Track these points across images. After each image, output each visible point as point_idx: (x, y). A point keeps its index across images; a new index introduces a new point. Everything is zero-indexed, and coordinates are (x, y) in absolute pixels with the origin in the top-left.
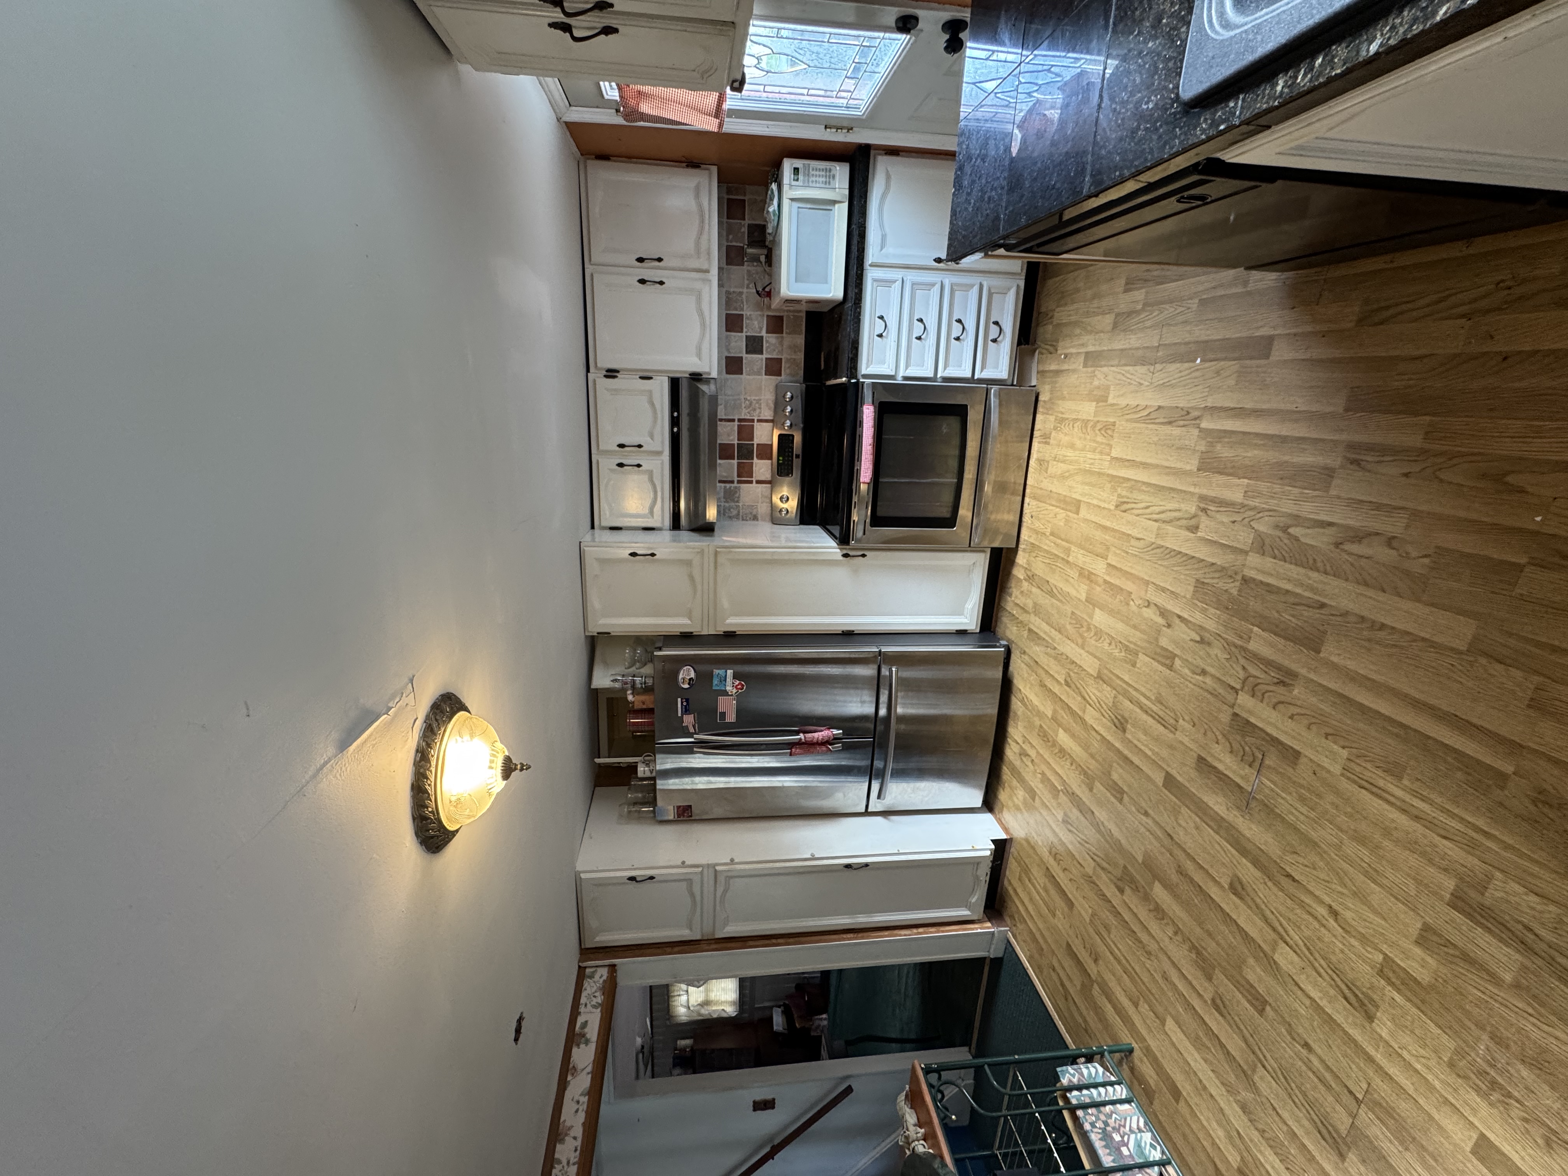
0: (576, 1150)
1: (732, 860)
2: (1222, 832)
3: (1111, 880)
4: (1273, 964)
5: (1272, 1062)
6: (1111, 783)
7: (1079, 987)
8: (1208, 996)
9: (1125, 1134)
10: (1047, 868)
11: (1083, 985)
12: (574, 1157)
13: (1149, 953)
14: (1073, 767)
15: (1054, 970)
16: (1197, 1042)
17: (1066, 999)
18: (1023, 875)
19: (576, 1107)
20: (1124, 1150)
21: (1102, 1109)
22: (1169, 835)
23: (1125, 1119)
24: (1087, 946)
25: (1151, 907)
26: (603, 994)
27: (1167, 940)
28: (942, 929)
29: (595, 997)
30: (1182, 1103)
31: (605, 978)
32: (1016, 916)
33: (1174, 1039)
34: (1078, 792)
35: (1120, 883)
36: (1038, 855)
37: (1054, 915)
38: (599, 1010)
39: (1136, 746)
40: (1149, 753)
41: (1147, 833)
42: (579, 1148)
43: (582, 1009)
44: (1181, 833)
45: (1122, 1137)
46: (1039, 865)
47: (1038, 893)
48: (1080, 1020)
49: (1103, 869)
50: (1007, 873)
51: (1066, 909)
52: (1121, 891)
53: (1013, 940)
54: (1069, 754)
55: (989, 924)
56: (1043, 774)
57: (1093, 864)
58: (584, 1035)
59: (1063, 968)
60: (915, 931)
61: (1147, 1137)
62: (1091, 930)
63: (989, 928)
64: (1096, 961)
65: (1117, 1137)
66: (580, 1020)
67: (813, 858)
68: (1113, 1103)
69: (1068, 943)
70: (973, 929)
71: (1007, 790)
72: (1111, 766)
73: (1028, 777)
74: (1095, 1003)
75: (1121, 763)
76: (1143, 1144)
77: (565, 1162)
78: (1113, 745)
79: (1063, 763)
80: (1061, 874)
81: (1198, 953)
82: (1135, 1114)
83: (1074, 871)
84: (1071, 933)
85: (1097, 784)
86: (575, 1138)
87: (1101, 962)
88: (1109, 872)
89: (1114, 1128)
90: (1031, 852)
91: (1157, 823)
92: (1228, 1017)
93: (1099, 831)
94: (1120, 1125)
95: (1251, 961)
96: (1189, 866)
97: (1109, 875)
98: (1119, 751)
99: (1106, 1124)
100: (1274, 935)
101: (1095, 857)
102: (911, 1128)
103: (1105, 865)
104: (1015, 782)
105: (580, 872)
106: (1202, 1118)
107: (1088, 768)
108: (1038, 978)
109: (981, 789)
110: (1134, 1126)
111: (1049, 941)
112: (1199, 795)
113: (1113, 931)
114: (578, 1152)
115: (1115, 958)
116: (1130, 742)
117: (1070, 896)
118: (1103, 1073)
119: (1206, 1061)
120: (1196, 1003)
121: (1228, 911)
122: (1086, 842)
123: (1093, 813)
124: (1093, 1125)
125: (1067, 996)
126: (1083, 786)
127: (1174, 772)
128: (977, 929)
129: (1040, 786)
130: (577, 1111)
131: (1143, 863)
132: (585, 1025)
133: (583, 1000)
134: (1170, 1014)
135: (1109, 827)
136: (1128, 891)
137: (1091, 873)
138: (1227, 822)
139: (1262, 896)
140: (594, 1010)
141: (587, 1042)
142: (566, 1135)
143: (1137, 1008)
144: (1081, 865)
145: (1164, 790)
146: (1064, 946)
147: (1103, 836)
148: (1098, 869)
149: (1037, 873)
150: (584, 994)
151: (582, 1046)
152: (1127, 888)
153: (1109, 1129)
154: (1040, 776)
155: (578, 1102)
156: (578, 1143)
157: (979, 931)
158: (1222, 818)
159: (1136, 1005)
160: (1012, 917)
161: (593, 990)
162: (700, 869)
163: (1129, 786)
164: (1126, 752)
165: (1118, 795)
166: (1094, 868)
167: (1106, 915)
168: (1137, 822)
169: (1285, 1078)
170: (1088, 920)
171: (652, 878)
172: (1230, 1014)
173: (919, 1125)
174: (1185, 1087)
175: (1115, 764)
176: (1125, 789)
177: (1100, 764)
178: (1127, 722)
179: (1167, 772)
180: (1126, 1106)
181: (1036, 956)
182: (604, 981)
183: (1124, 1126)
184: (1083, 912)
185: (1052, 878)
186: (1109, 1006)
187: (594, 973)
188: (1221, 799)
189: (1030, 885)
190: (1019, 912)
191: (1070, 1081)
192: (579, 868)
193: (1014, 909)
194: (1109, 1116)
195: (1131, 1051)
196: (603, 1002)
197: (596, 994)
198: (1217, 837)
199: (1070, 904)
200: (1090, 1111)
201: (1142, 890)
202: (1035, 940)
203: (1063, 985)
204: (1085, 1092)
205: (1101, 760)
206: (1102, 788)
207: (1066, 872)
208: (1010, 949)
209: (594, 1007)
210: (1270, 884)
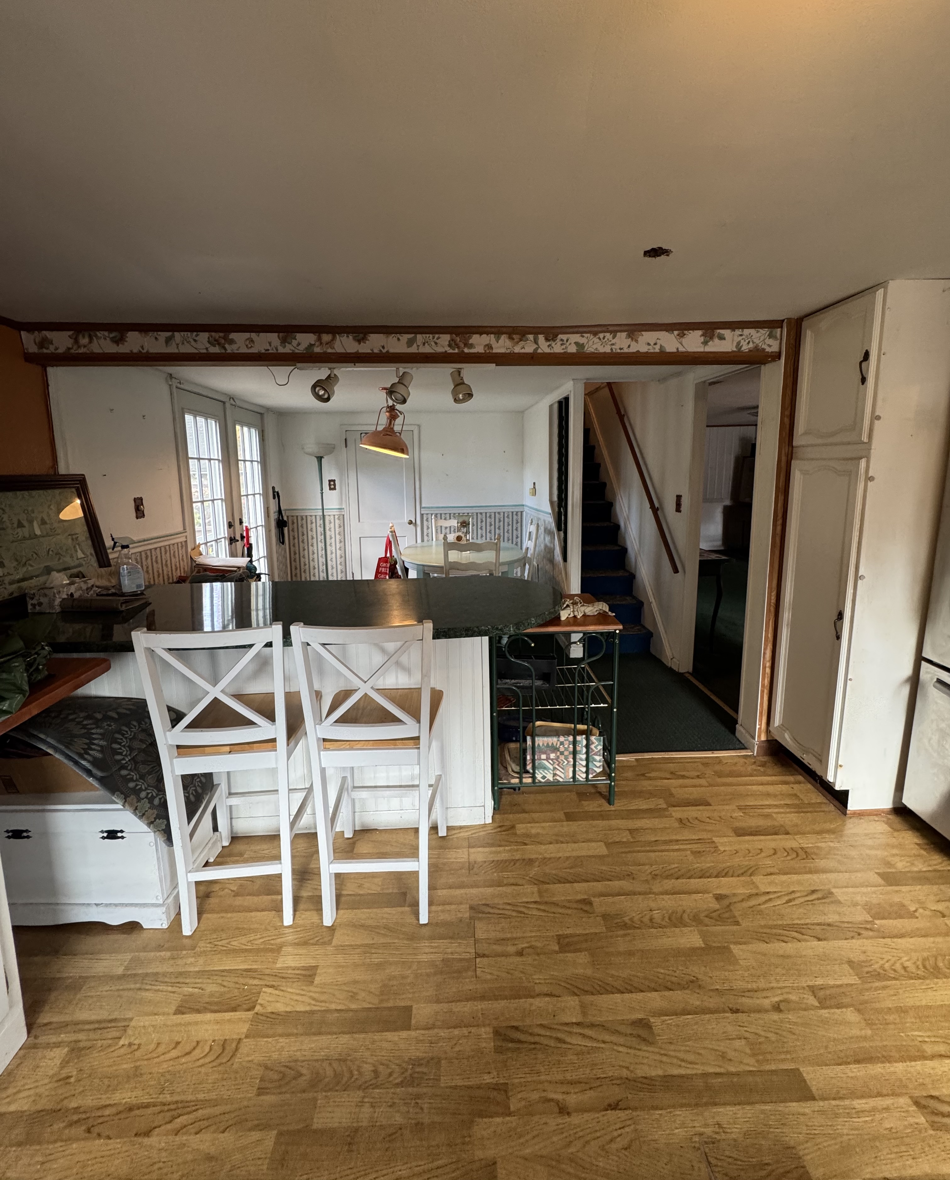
0: (621, 349)
1: (872, 479)
2: (699, 1083)
3: (734, 895)
4: (576, 990)
5: (535, 912)
6: (846, 1000)
7: (673, 790)
8: (596, 901)
9: (554, 763)
10: (787, 833)
11: (671, 795)
12: (616, 349)
13: (655, 876)
14: (898, 966)
15: (698, 777)
16: (578, 861)
17: (672, 773)
18: (797, 802)
19: (652, 344)
20: (544, 757)
21: (571, 756)
22: (737, 1011)
23: (563, 769)
24: (696, 822)
25: (685, 916)
26: (750, 351)
27: (653, 905)
28: (766, 692)
29: (749, 343)
30: (563, 817)
31: (768, 349)
32: (762, 769)
33: (593, 844)
34: (856, 943)
35: (726, 902)
36: (809, 833)
37: (740, 808)
38: (735, 349)
39: (879, 1095)
40: (858, 1104)
41: (755, 986)
42: (622, 351)
43: (738, 332)
44: (730, 1028)
45: (552, 760)
46: (796, 825)
47: (769, 806)
48: (653, 774)
49: (750, 896)
50: (809, 786)
51: (738, 824)
52: (719, 898)
53: (743, 753)
54: (924, 978)
55: (763, 738)
56: (912, 915)
57: (763, 889)
58: (711, 338)
59: (695, 786)
60: (768, 664)
61: (550, 777)
62: (704, 836)
63: (759, 736)
64: (681, 820)
65: (552, 756)
66: (726, 333)
67: (857, 578)
68: (574, 766)
69: (710, 805)
70: (761, 721)
71: (916, 850)
72: (870, 1024)
73: (921, 891)
74: (655, 796)
75: (866, 1044)
76: (546, 771)
77: (613, 341)
78: (902, 1060)
79: (914, 956)
80: (773, 845)
81: (625, 926)
82: (565, 777)
83: (768, 862)
84: (716, 814)
85: (854, 980)
86: (629, 346)
87: (677, 825)
88: (743, 900)
89: (558, 757)
90: (817, 827)
91: (759, 1010)
92: (575, 906)
93: (792, 927)
94: (560, 763)
95: (589, 972)
96: (694, 1000)
97: (740, 898)
98: (887, 1059)
99: (562, 753)
100: (590, 1019)
101: (767, 897)
102: (583, 609)
103: (753, 902)
104: (920, 866)
105: (886, 288)
106: (548, 824)
107: (885, 988)
108: (701, 758)
109: (935, 815)
110: (558, 772)
111: (722, 788)
112: (758, 1107)
113: (691, 858)
114: (619, 351)
115: (671, 841)
116: (894, 1094)
117: (747, 838)
118: (595, 771)
119: (568, 858)
120: (599, 886)
121: (634, 995)
122: (789, 901)
123: (819, 940)
124: (562, 743)
125: (674, 775)
126: (862, 958)
127: (807, 1107)
128: (760, 725)
129: (897, 899)
130: (649, 344)
131: (728, 949)
132: (722, 338)
133: (747, 332)
134: (607, 856)
135: (790, 945)
136: (715, 905)
137: (755, 879)
138: (706, 1104)
139: (621, 1049)
140: (735, 344)
141: (705, 343)
142: (632, 340)
143: (629, 830)
144: (768, 875)
145: (792, 1066)
146: (710, 800)
147: (783, 927)
148: (754, 891)
149: (790, 819)
150: (752, 331)
151: (702, 339)
152: (717, 906)
153: (558, 753)
154: (912, 909)
155: (655, 344)
156: (626, 350)
157: (758, 727)
158: (715, 1104)
159: (631, 831)
160: (763, 765)
161: (755, 341)
162: (865, 440)
163: (824, 1022)
164: (877, 1069)
165: (821, 994)
166: (757, 887)
167: (706, 863)
168: (774, 985)
169: (521, 912)
170: (715, 839)
171: (863, 380)
172: (576, 909)
173: (585, 615)
174: (567, 827)
175: (869, 1032)
176: (824, 1013)
177: (879, 1011)
178: (934, 1126)
179: (813, 1098)
180: (571, 775)
181: (717, 768)
182: (764, 350)
183: (558, 765)
184: (725, 839)
185: (775, 832)
186: (645, 807)
187: (775, 338)
188: (735, 1132)
189: (782, 802)
190: (765, 774)
191: (593, 743)
192: (893, 285)
193: (769, 771)
194: (566, 759)
195: (610, 802)
196: (742, 352)
197: (751, 343)
198: (699, 1069)
199: (740, 832)
200: (571, 746)
201: (707, 920)
202: (731, 774)
203: (683, 777)
204: (584, 750)
205: (891, 1018)
206: (845, 981)
207: (772, 852)
208: (737, 746)
209: (739, 343)
210: (625, 1073)
